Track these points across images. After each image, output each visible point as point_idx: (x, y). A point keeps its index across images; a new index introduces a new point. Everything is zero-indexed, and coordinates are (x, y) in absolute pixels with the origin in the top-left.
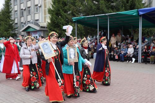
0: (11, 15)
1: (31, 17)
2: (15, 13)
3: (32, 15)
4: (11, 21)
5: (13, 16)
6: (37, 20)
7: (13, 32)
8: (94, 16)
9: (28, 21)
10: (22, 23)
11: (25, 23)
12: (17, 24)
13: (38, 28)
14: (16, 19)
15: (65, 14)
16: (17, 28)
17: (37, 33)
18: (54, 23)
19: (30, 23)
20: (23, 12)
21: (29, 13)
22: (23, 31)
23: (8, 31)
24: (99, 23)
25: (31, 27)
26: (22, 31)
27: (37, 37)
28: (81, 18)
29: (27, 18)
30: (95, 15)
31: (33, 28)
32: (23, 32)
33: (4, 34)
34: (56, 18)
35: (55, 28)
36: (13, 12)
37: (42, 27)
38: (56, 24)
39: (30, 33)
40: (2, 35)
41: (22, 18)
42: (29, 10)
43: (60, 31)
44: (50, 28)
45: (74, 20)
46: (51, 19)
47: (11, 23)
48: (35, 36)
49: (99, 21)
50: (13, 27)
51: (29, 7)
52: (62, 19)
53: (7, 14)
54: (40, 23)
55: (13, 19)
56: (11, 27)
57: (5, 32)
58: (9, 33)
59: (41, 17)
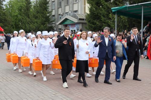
0: (48, 6)
1: (70, 8)
2: (52, 4)
3: (71, 5)
4: (48, 13)
5: (50, 8)
6: (76, 11)
7: (50, 25)
8: (137, 4)
9: (66, 13)
10: (60, 14)
11: (62, 15)
12: (54, 16)
13: (76, 21)
14: (54, 11)
15: (106, 3)
16: (53, 21)
17: (75, 26)
18: (94, 14)
19: (67, 15)
20: (60, 2)
21: (68, 3)
22: (60, 24)
23: (45, 24)
24: (144, 13)
25: (69, 20)
27: (75, 31)
28: (122, 8)
29: (65, 9)
30: (139, 4)
31: (70, 21)
33: (41, 28)
34: (96, 9)
35: (94, 20)
36: (50, 2)
37: (80, 19)
38: (95, 15)
39: (68, 26)
40: (38, 28)
41: (60, 9)
43: (100, 23)
44: (89, 20)
45: (113, 11)
46: (91, 10)
47: (48, 15)
48: (73, 30)
49: (144, 10)
50: (50, 20)
52: (103, 9)
53: (44, 5)
54: (79, 14)
55: (50, 10)
56: (47, 20)
57: (42, 26)
58: (46, 26)
59: (80, 7)
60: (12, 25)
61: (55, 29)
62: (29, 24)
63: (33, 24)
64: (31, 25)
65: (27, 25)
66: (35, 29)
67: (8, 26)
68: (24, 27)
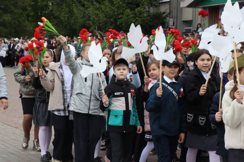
7: (152, 10)
23: (138, 5)
26: (190, 6)
32: (191, 10)
40: (116, 20)
57: (129, 10)
58: (141, 13)
60: (24, 9)
61: (171, 23)
62: (83, 6)
63: (98, 5)
64: (91, 10)
65: (75, 10)
66: (106, 23)
67: (12, 12)
68: (64, 16)
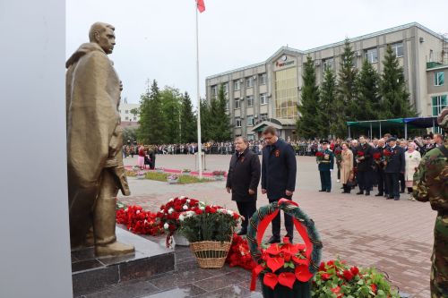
1: (254, 110)
9: (248, 116)
10: (237, 117)
19: (268, 120)
21: (249, 104)
22: (255, 130)
29: (245, 111)
37: (284, 125)
41: (238, 112)
42: (249, 101)
49: (372, 125)
51: (248, 97)
59: (270, 110)
